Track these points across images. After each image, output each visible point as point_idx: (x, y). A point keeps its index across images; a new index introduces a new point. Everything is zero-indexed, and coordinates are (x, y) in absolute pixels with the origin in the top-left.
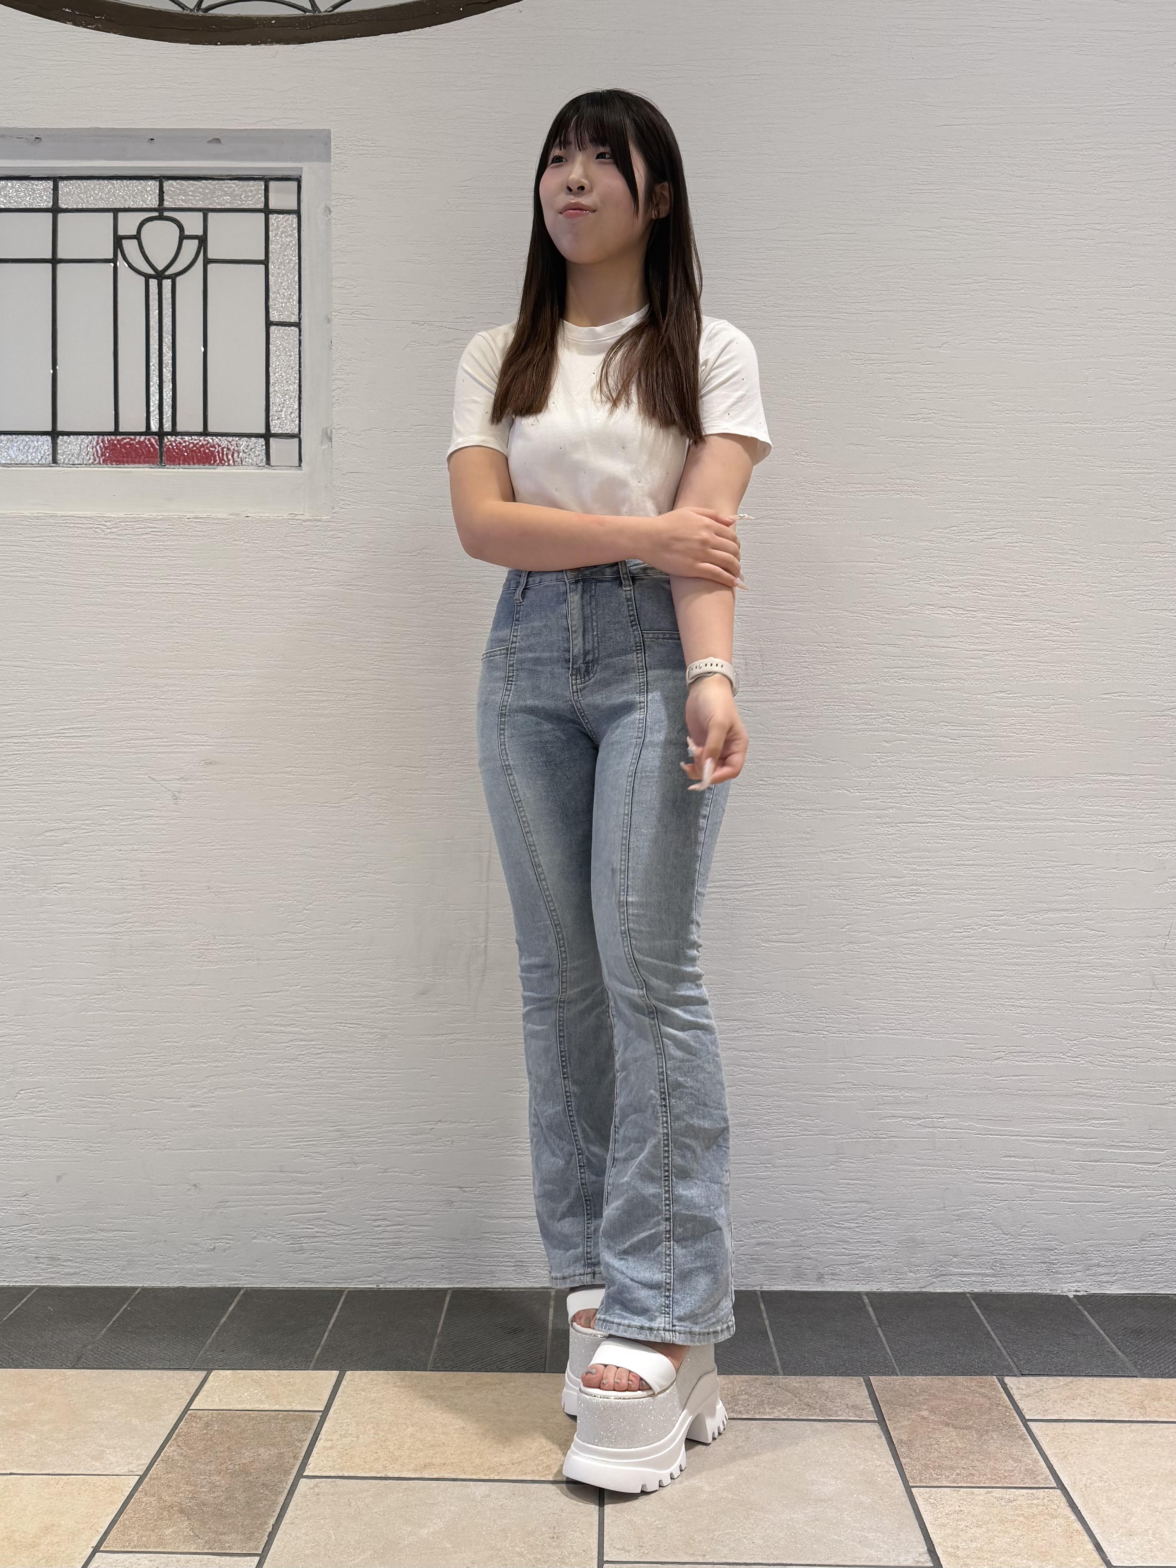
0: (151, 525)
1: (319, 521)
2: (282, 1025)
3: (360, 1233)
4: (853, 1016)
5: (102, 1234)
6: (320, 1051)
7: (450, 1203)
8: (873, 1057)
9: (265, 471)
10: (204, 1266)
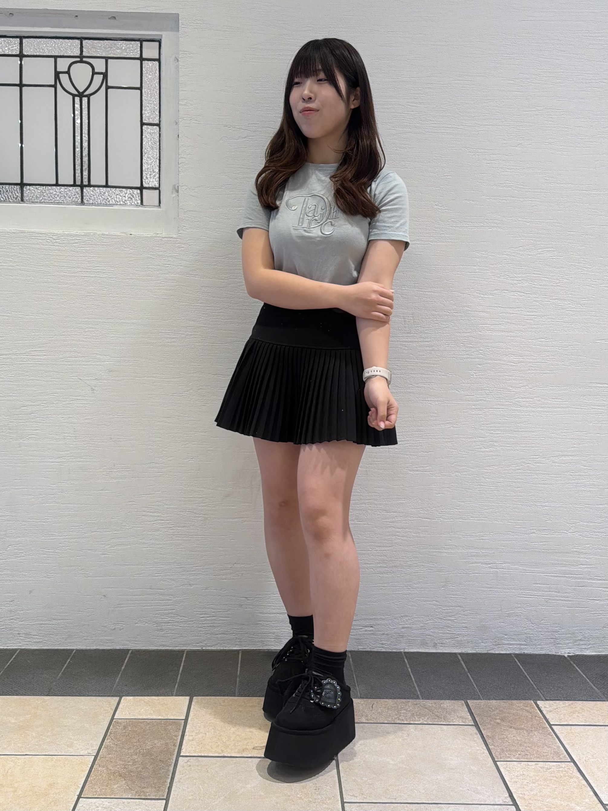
0: (78, 238)
1: (172, 238)
2: (151, 512)
3: (192, 621)
4: (457, 510)
5: (54, 621)
6: (172, 526)
7: (241, 606)
8: (467, 532)
9: (141, 208)
10: (110, 638)
